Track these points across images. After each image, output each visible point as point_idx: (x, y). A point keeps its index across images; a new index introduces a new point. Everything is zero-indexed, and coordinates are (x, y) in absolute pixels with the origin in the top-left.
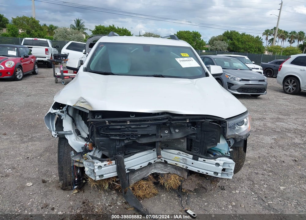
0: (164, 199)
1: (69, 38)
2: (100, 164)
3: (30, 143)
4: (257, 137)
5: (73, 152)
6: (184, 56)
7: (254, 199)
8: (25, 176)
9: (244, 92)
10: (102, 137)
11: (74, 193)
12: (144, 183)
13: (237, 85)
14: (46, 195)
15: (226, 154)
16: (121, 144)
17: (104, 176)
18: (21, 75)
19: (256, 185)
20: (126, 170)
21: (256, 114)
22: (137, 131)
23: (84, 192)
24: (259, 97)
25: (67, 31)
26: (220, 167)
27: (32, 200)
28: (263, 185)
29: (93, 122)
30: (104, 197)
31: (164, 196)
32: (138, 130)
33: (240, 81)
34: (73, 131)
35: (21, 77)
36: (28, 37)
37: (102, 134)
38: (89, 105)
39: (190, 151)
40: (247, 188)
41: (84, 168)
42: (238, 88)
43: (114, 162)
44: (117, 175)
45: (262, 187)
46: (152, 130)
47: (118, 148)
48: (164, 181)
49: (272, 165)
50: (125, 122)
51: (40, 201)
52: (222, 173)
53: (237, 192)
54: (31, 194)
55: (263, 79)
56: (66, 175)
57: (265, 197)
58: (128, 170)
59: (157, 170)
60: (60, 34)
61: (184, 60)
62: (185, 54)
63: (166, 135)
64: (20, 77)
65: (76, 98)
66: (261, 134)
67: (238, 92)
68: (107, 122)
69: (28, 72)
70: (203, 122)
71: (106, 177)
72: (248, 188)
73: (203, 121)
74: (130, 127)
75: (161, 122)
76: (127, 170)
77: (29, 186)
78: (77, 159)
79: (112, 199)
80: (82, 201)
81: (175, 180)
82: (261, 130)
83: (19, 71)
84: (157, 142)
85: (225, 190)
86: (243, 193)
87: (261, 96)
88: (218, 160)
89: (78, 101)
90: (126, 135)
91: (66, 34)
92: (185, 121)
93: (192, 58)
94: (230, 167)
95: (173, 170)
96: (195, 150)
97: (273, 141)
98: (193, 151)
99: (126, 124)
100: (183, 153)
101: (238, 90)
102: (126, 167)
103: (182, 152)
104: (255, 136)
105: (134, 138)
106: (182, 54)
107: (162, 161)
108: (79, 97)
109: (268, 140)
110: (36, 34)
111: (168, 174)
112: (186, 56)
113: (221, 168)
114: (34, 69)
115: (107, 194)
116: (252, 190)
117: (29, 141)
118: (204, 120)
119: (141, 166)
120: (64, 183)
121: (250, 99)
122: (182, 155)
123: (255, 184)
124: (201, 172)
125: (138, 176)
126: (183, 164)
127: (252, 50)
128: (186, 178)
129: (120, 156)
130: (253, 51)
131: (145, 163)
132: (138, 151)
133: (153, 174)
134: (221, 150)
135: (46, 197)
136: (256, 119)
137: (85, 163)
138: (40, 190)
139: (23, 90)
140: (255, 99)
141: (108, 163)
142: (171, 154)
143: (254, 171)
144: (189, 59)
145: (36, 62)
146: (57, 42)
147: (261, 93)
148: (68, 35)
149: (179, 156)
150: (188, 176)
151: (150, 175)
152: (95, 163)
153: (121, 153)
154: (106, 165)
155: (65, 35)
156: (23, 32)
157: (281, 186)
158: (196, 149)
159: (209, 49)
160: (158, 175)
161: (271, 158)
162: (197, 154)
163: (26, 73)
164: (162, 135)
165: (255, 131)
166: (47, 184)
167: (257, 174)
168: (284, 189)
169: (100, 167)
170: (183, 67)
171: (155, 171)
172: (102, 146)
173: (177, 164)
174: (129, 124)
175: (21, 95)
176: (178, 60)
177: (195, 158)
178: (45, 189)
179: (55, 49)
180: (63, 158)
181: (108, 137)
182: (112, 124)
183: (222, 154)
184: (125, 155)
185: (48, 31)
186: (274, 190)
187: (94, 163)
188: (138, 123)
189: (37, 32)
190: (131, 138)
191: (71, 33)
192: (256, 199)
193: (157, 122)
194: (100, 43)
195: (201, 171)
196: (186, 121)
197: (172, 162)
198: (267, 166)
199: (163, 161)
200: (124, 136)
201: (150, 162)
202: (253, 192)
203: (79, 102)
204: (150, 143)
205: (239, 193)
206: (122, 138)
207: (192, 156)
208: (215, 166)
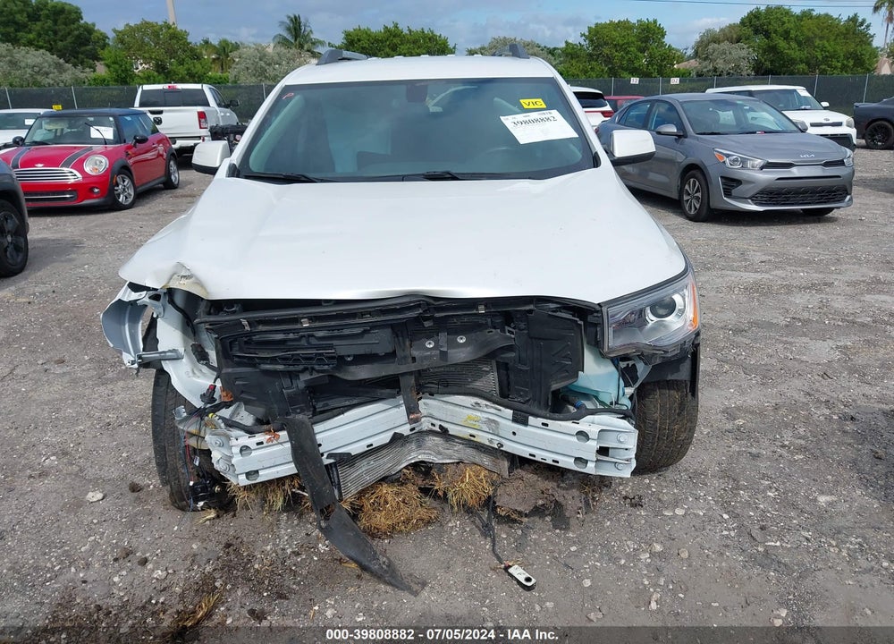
0: (454, 533)
1: (272, 74)
2: (245, 440)
3: (121, 384)
4: (786, 343)
5: (182, 409)
6: (531, 106)
7: (725, 533)
8: (91, 473)
9: (775, 205)
10: (239, 364)
11: (207, 520)
12: (390, 490)
13: (753, 183)
14: (132, 525)
15: (611, 403)
16: (294, 385)
17: (260, 473)
18: (130, 195)
19: (742, 492)
20: (325, 455)
21: (803, 272)
22: (331, 347)
23: (234, 515)
24: (830, 215)
25: (265, 55)
26: (589, 442)
27: (93, 538)
28: (764, 491)
29: (210, 325)
30: (286, 530)
31: (456, 526)
32: (335, 342)
33: (762, 168)
34: (181, 350)
35: (130, 200)
36: (159, 83)
37: (239, 357)
38: (199, 283)
39: (507, 397)
40: (712, 502)
41: (209, 452)
42: (756, 191)
43: (283, 434)
44: (296, 472)
45: (760, 497)
46: (380, 341)
47: (290, 397)
48: (445, 484)
49: (810, 431)
50: (296, 320)
51: (115, 541)
52: (598, 461)
53: (679, 512)
54: (95, 521)
55: (837, 158)
56: (176, 469)
57: (762, 528)
58: (330, 456)
59: (424, 453)
60: (247, 66)
61: (527, 119)
62: (534, 100)
63: (429, 353)
64: (126, 198)
65: (167, 266)
66: (805, 335)
67: (756, 204)
68: (245, 322)
69: (151, 184)
70: (530, 311)
71: (265, 476)
72: (716, 502)
73: (527, 308)
74: (313, 336)
75: (400, 316)
76: (327, 458)
77: (95, 500)
78: (193, 429)
79: (307, 534)
80: (224, 541)
81: (477, 482)
82: (806, 322)
83: (124, 181)
84: (403, 374)
85: (642, 506)
86: (696, 515)
87: (834, 214)
88: (586, 424)
89: (173, 275)
90: (327, 358)
91: (263, 65)
92: (475, 312)
93: (555, 113)
94: (621, 442)
95: (469, 451)
96: (521, 396)
97: (837, 355)
98: (513, 396)
99: (298, 326)
100: (488, 403)
101: (755, 199)
102: (322, 450)
103: (485, 402)
104: (781, 342)
105: (326, 367)
106: (525, 102)
107: (434, 428)
108: (174, 262)
109: (823, 350)
110: (182, 70)
111: (458, 463)
112: (536, 107)
113: (594, 445)
114: (168, 174)
115: (296, 522)
116: (726, 506)
117: (119, 379)
118: (531, 307)
119: (372, 445)
120: (174, 491)
121: (798, 223)
122: (485, 409)
123: (741, 489)
124: (538, 458)
125: (368, 472)
126: (490, 436)
127: (834, 63)
128: (506, 474)
129: (301, 416)
130: (836, 68)
131: (382, 436)
132: (355, 402)
133: (416, 466)
134: (597, 391)
135: (133, 530)
136: (801, 288)
137: (210, 440)
138: (121, 511)
139: (131, 237)
140: (814, 222)
141: (268, 437)
142: (457, 409)
143: (750, 450)
144: (543, 117)
145: (173, 154)
146: (240, 90)
147: (835, 202)
148: (269, 65)
149: (479, 414)
150: (511, 469)
151: (406, 468)
152: (233, 439)
153: (302, 411)
154: (262, 443)
155: (261, 67)
156: (146, 67)
157: (822, 493)
158: (522, 390)
159: (694, 74)
160: (431, 468)
161: (817, 408)
162: (524, 407)
163: (143, 187)
164: (415, 353)
165: (787, 326)
166: (141, 494)
167: (755, 457)
168: (830, 504)
169: (245, 449)
170: (522, 142)
171: (421, 458)
172: (242, 392)
173: (474, 437)
174: (306, 328)
175: (124, 250)
176: (508, 121)
177: (520, 418)
178: (134, 507)
179: (229, 110)
180: (162, 424)
181: (254, 366)
182: (261, 328)
183: (602, 403)
184: (315, 414)
185: (218, 59)
186: (794, 506)
187: (229, 438)
188: (333, 323)
189: (183, 64)
190: (317, 367)
191: (276, 58)
192: (733, 534)
193: (391, 317)
194: (287, 89)
195: (540, 455)
196: (477, 310)
197: (460, 431)
198: (796, 432)
199: (437, 429)
200: (296, 360)
201: (398, 431)
202: (727, 513)
203: (175, 276)
204: (380, 378)
205: (684, 516)
206: (291, 368)
207: (512, 411)
208: (574, 439)
